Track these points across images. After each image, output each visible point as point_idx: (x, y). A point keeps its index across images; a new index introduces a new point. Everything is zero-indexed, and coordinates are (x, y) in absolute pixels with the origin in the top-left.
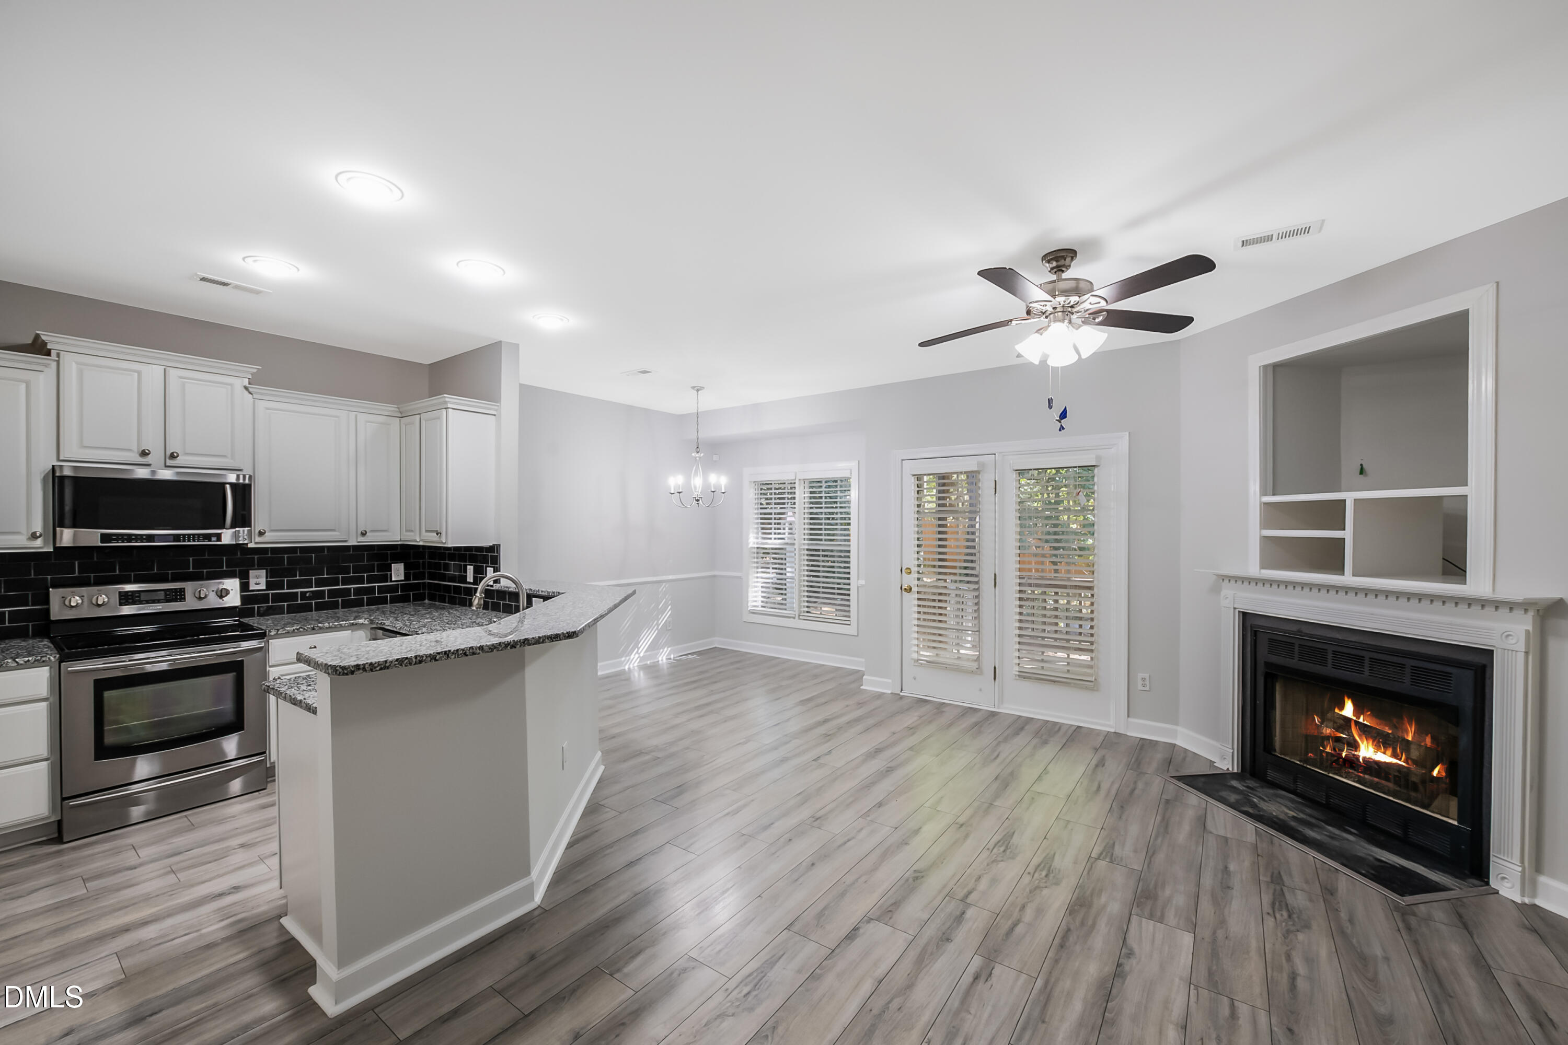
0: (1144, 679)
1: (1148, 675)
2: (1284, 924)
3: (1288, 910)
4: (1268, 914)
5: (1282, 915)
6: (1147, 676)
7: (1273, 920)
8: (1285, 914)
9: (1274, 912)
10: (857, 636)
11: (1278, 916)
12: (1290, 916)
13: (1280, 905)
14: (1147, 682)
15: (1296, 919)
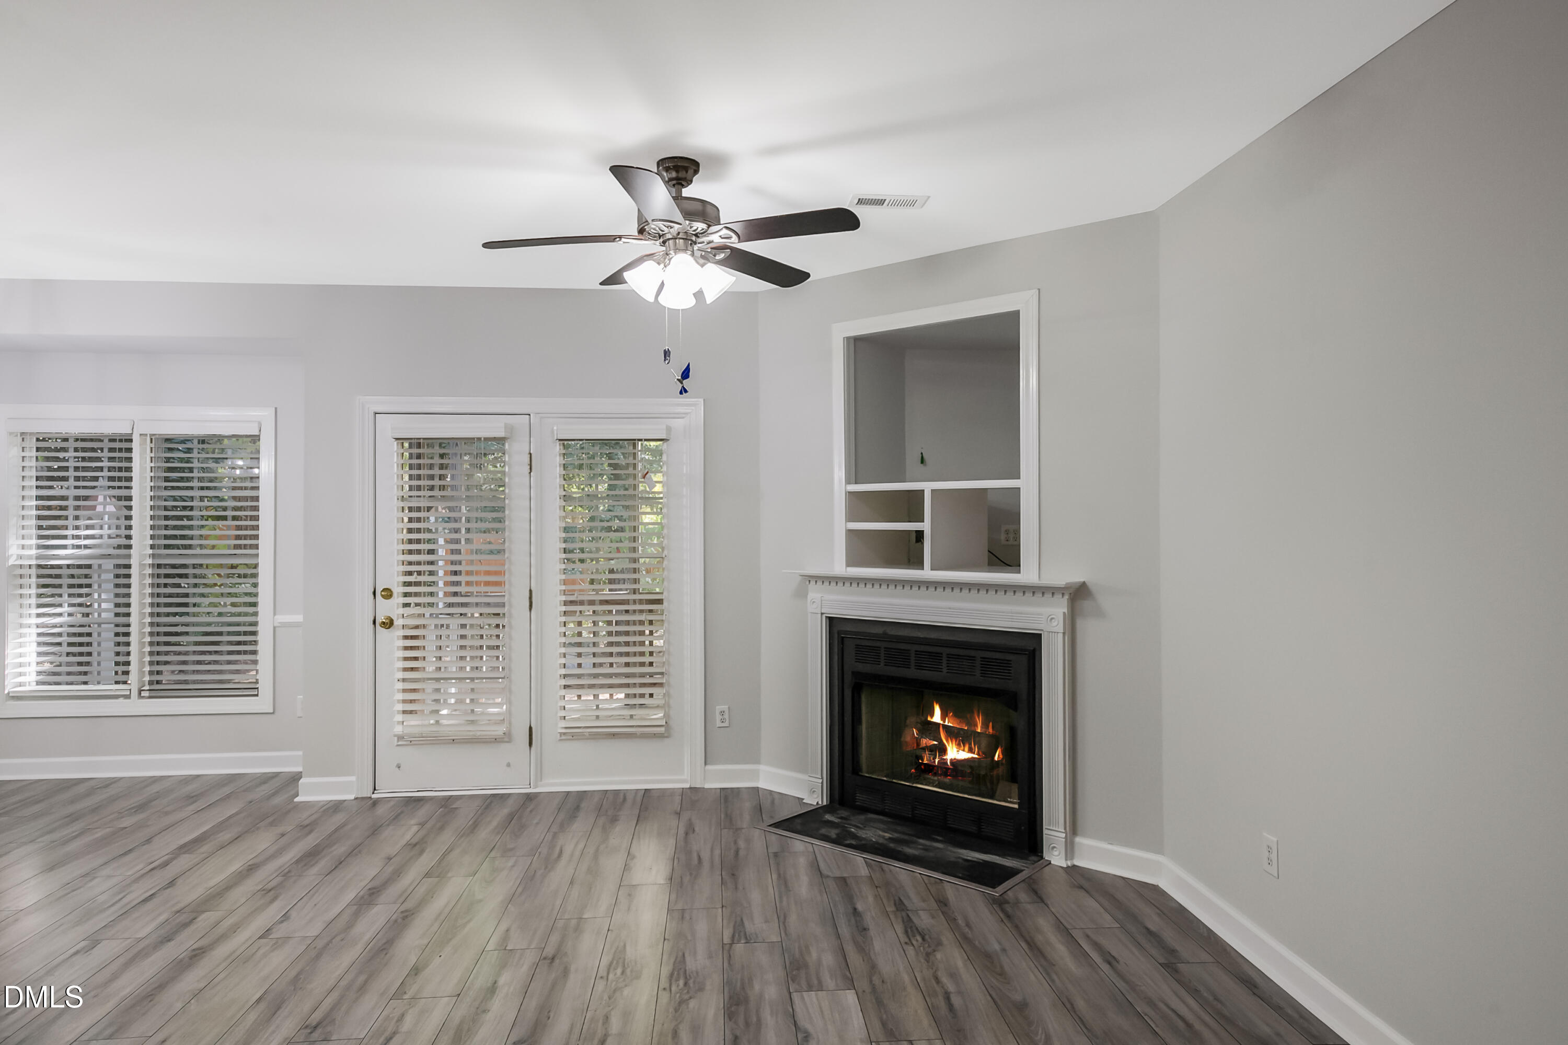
0: (722, 713)
1: (727, 707)
2: (922, 948)
3: (920, 934)
4: (906, 943)
5: (917, 941)
6: (725, 707)
7: (912, 948)
8: (919, 938)
9: (910, 940)
10: (273, 713)
11: (914, 942)
12: (923, 939)
13: (912, 931)
14: (726, 716)
15: (929, 940)
